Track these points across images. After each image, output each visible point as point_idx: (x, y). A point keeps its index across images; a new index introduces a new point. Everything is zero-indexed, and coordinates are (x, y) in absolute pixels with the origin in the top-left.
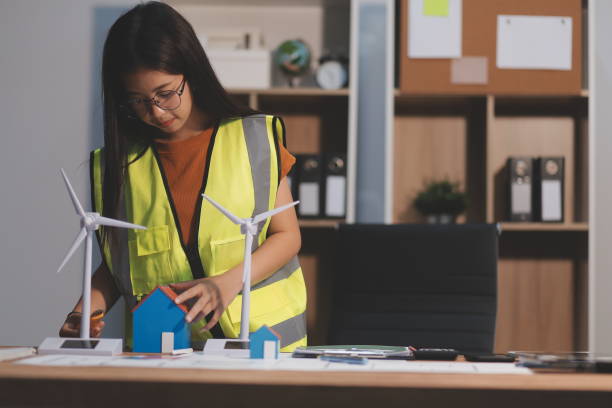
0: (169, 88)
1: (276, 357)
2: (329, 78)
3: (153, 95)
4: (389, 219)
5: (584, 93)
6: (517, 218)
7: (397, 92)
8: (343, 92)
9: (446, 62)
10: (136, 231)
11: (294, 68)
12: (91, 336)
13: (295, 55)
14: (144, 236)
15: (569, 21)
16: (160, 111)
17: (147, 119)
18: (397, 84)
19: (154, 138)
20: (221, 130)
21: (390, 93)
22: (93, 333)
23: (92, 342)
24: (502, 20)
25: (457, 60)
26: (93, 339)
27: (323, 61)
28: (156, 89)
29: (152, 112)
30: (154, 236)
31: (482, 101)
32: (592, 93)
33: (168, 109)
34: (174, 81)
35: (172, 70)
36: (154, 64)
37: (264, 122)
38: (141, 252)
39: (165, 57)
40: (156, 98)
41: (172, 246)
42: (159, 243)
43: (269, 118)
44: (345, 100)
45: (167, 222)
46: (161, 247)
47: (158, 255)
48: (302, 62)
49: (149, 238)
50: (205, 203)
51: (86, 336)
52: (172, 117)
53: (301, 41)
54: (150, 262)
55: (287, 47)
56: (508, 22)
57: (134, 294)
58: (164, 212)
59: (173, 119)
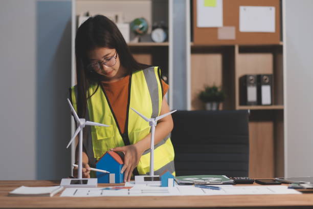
0: (110, 56)
1: (174, 186)
2: (158, 36)
3: (103, 59)
4: (189, 108)
5: (281, 43)
6: (251, 104)
7: (192, 44)
8: (165, 44)
9: (215, 29)
10: (96, 127)
11: (141, 32)
12: (83, 177)
13: (141, 26)
14: (100, 130)
15: (273, 9)
16: (106, 67)
17: (100, 72)
18: (192, 40)
19: (102, 81)
20: (133, 76)
21: (189, 44)
22: (84, 176)
23: (83, 181)
24: (242, 8)
25: (221, 28)
26: (84, 179)
27: (154, 28)
28: (104, 56)
29: (102, 68)
30: (105, 130)
31: (233, 48)
32: (285, 44)
33: (110, 66)
34: (112, 52)
35: (111, 47)
36: (103, 45)
37: (154, 71)
38: (99, 138)
39: (108, 41)
40: (105, 61)
41: (115, 135)
42: (108, 133)
43: (156, 68)
44: (167, 48)
45: (112, 123)
46: (109, 135)
47: (108, 139)
48: (144, 29)
49: (103, 131)
50: (130, 110)
51: (81, 178)
52: (112, 69)
53: (143, 19)
54: (104, 142)
55: (137, 22)
56: (245, 9)
57: (95, 157)
58: (110, 118)
59: (112, 71)
